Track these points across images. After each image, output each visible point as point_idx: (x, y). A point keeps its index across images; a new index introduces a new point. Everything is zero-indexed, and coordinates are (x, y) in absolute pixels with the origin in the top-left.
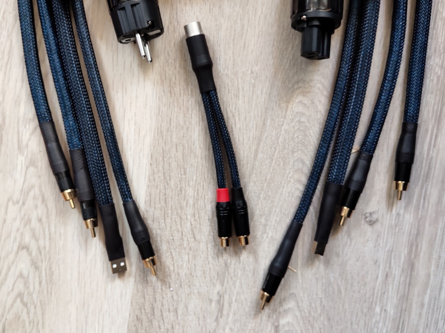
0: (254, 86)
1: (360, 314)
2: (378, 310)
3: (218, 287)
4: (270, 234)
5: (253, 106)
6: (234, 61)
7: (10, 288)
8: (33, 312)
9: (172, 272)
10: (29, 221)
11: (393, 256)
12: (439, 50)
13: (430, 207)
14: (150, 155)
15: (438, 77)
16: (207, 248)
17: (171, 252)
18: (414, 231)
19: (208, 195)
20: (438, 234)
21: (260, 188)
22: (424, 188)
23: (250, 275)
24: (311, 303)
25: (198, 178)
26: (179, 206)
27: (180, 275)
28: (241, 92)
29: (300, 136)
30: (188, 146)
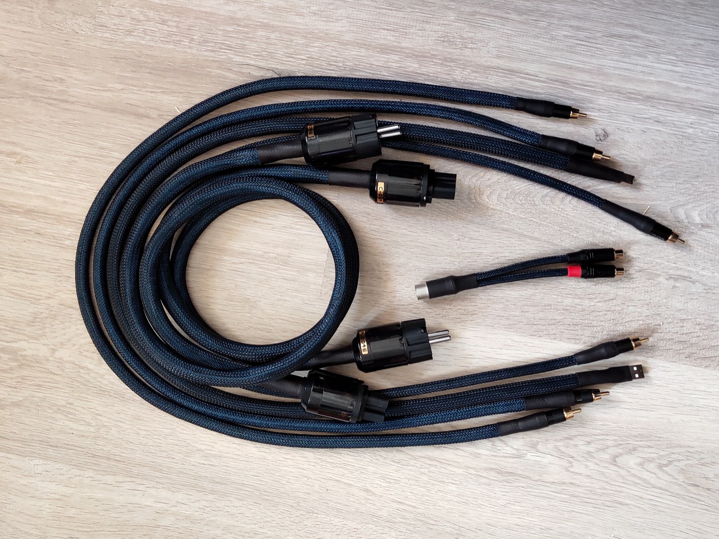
0: (471, 238)
1: (694, 148)
2: (690, 131)
3: (661, 279)
4: (612, 228)
5: (489, 240)
6: (447, 256)
7: (654, 476)
8: (678, 455)
9: (645, 323)
10: (589, 453)
11: (639, 116)
12: (448, 71)
13: (592, 80)
14: (531, 337)
15: (473, 72)
16: (623, 288)
17: (626, 322)
18: (616, 96)
19: (572, 285)
20: (620, 73)
21: (568, 236)
22: (575, 86)
23: (651, 249)
24: (681, 193)
25: (555, 294)
26: (581, 313)
27: (649, 315)
28: (476, 250)
29: (520, 198)
30: (524, 301)
